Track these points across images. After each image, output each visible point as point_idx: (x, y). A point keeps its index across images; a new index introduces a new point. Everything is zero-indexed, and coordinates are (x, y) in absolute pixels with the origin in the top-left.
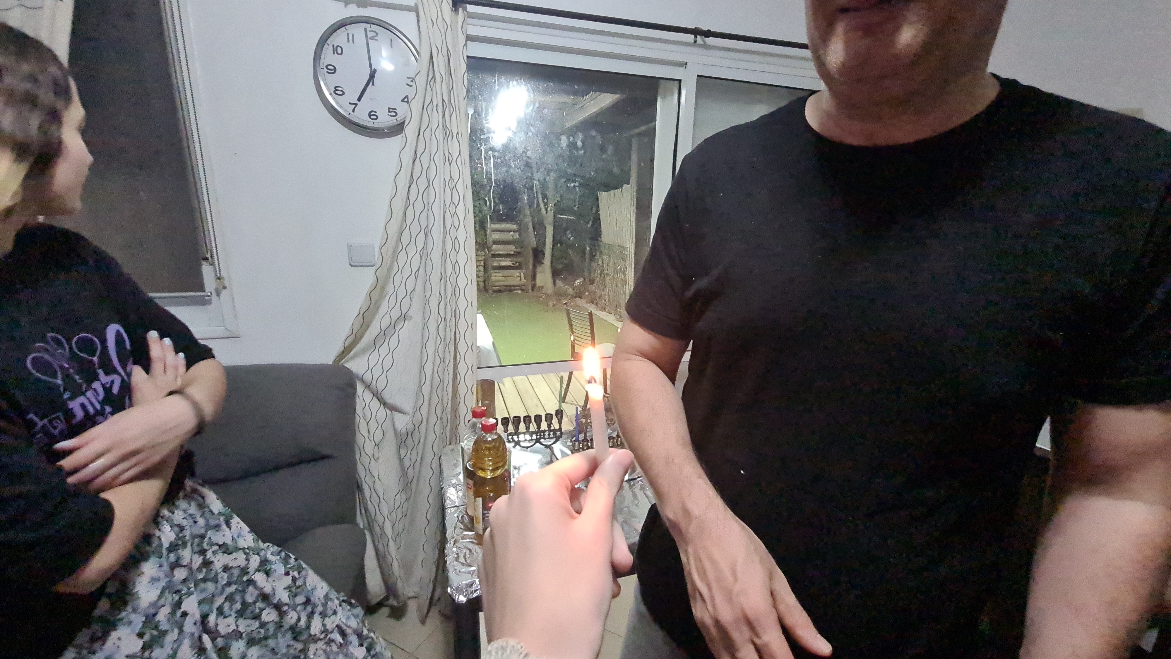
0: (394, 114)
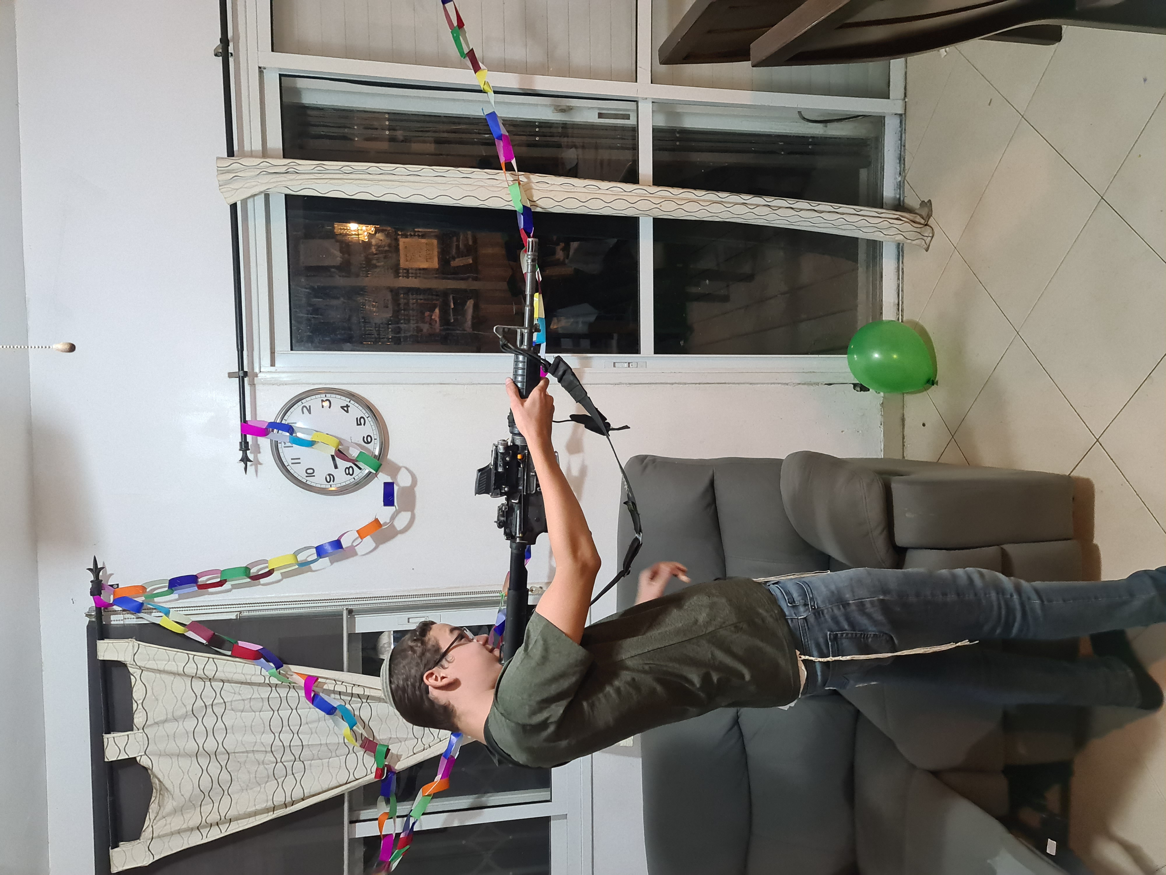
0: (362, 420)
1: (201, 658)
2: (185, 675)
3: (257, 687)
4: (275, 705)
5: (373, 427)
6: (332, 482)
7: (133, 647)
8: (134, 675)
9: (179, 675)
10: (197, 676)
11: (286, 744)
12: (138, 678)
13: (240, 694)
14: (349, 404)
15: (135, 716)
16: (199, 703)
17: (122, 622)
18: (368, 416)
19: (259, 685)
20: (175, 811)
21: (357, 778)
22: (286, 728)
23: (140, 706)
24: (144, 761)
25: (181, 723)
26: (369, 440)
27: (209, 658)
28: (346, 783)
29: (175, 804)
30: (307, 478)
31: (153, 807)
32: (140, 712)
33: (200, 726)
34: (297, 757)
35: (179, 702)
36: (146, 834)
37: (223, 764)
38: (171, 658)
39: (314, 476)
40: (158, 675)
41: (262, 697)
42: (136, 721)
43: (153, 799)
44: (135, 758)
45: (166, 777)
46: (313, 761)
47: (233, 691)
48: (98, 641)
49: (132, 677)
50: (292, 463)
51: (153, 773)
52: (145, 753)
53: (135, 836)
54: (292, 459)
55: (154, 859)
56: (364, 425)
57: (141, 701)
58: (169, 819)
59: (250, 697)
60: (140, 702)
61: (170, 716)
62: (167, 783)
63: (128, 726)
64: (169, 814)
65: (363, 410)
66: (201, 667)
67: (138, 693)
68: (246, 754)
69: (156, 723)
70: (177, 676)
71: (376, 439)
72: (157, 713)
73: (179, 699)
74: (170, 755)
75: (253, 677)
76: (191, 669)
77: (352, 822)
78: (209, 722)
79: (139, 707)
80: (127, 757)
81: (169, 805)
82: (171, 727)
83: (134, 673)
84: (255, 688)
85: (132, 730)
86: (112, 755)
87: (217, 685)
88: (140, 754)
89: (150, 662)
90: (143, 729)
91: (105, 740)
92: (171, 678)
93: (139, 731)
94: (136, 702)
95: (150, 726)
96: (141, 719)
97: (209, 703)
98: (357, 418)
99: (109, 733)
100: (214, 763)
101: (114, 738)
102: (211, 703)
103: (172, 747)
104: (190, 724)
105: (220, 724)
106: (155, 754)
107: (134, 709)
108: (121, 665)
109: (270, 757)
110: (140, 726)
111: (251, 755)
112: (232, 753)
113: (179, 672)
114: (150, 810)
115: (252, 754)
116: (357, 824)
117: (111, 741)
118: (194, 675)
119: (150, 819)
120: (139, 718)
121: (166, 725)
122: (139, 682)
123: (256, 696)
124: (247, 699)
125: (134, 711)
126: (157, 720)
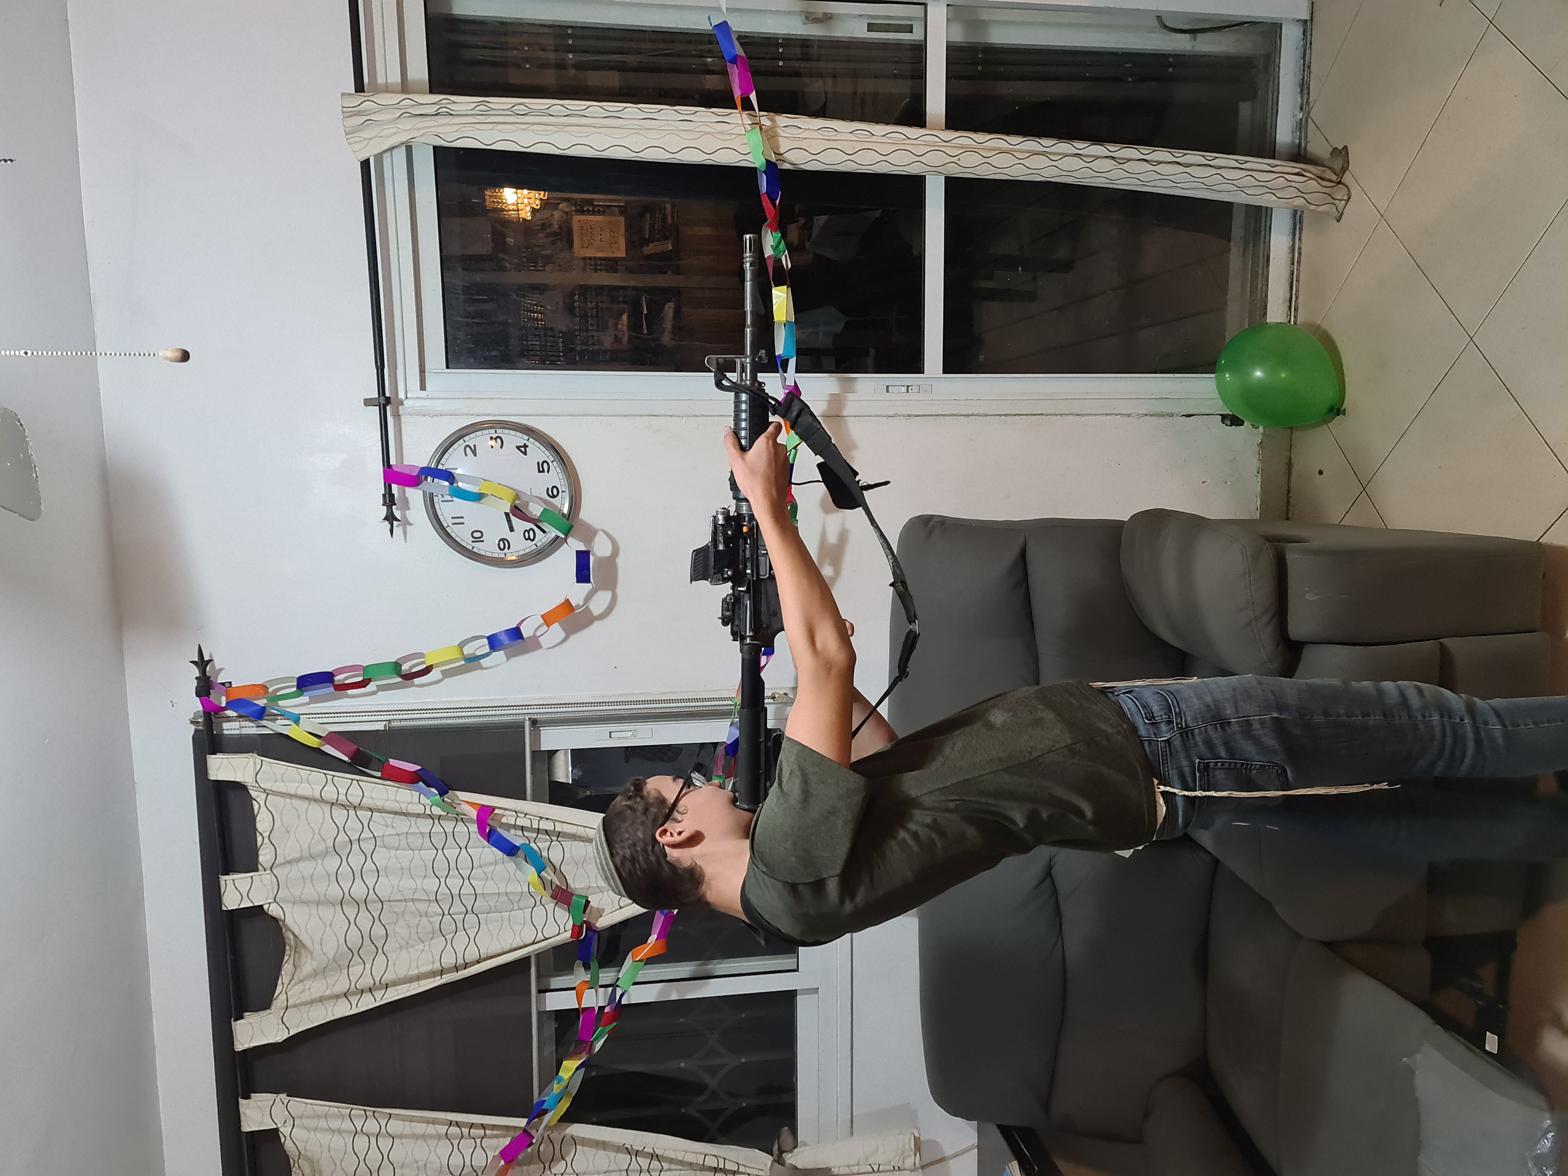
0: (545, 465)
1: (343, 780)
2: (323, 801)
3: (415, 819)
4: (439, 842)
5: (560, 475)
6: (506, 550)
7: (255, 763)
8: (258, 800)
9: (315, 800)
10: (339, 802)
11: (455, 892)
12: (262, 803)
13: (393, 827)
14: (528, 444)
15: (260, 852)
16: (342, 837)
17: (238, 732)
18: (553, 459)
19: (418, 816)
20: (315, 974)
21: (547, 937)
22: (453, 872)
23: (266, 840)
24: (274, 910)
25: (319, 862)
26: (555, 493)
27: (352, 780)
28: (533, 943)
29: (315, 964)
30: (474, 544)
31: (287, 968)
32: (266, 848)
33: (345, 867)
34: (469, 909)
35: (317, 836)
36: (279, 1002)
38: (305, 778)
39: (483, 541)
40: (288, 801)
41: (422, 831)
42: (261, 859)
43: (286, 958)
44: (262, 906)
45: (303, 931)
46: (489, 914)
47: (384, 823)
48: (208, 756)
49: (254, 802)
50: (453, 524)
51: (285, 925)
52: (275, 899)
53: (265, 1004)
54: (453, 518)
55: (289, 1033)
56: (548, 472)
57: (268, 834)
58: (307, 984)
59: (406, 831)
60: (266, 835)
61: (306, 853)
62: (304, 937)
63: (252, 865)
64: (307, 978)
65: (547, 452)
66: (343, 791)
67: (263, 823)
68: (405, 903)
69: (289, 862)
70: (313, 803)
71: (564, 492)
72: (288, 849)
73: (316, 831)
74: (307, 903)
75: (409, 806)
76: (330, 793)
77: (542, 991)
78: (356, 860)
79: (265, 842)
80: (251, 905)
81: (308, 966)
82: (306, 867)
83: (258, 797)
84: (413, 819)
85: (257, 870)
86: (231, 901)
87: (364, 815)
88: (269, 901)
89: (277, 783)
90: (271, 870)
91: (222, 883)
92: (304, 804)
93: (267, 872)
94: (261, 835)
95: (280, 865)
96: (268, 857)
97: (354, 837)
98: (538, 463)
99: (228, 874)
100: (364, 915)
101: (233, 880)
102: (358, 837)
103: (309, 892)
104: (332, 863)
105: (369, 865)
106: (286, 902)
107: (259, 843)
108: (239, 788)
109: (435, 908)
110: (267, 865)
111: (410, 904)
112: (386, 901)
113: (316, 797)
114: (283, 973)
115: (412, 904)
116: (547, 994)
117: (230, 884)
118: (335, 801)
119: (282, 983)
120: (265, 855)
121: (301, 864)
122: (263, 808)
123: (414, 830)
124: (402, 834)
125: (259, 847)
126: (288, 859)
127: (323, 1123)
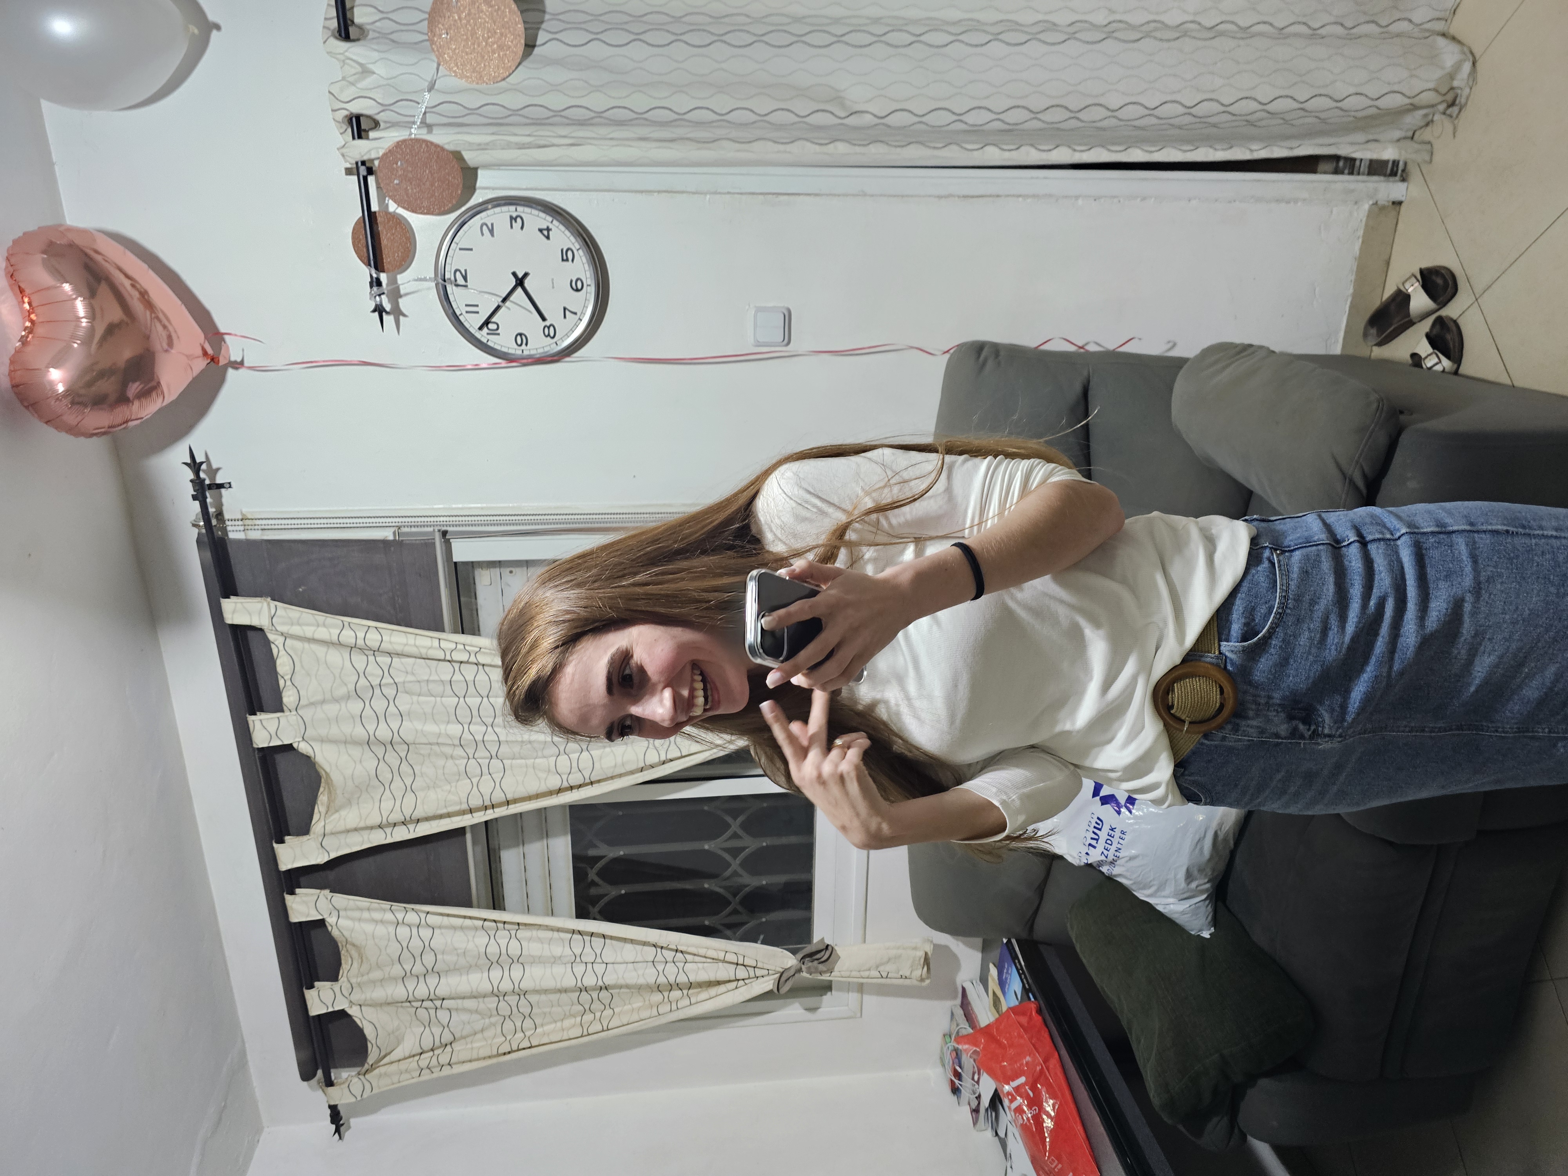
0: (570, 253)
1: (359, 626)
2: (340, 644)
3: (435, 665)
4: (460, 689)
5: (586, 266)
6: (524, 345)
7: (269, 608)
8: (276, 643)
9: (333, 644)
10: (357, 647)
11: (478, 737)
12: (281, 648)
13: (415, 675)
14: (551, 226)
15: (284, 694)
16: (363, 682)
18: (578, 247)
19: (438, 662)
22: (476, 719)
23: (289, 683)
24: (303, 748)
25: (342, 704)
26: (579, 286)
27: (369, 626)
30: (490, 337)
31: (322, 799)
32: (289, 690)
33: (368, 711)
34: (492, 752)
35: (338, 680)
36: (317, 829)
37: (403, 755)
38: (321, 623)
39: (499, 334)
40: (306, 645)
41: (443, 679)
42: (285, 700)
43: (321, 790)
44: (290, 744)
45: (334, 767)
46: (514, 760)
47: (404, 670)
48: (221, 599)
49: (273, 646)
50: (467, 312)
51: (317, 763)
52: (303, 738)
53: (304, 830)
54: (466, 305)
55: (329, 856)
56: (573, 260)
57: (289, 677)
58: (343, 813)
59: (428, 679)
60: (287, 677)
61: (328, 696)
63: (277, 706)
65: (572, 238)
66: (361, 635)
67: (283, 666)
68: (430, 746)
69: (312, 704)
70: (331, 646)
71: (590, 285)
72: (311, 691)
73: (337, 675)
74: (335, 742)
76: (347, 638)
78: (379, 705)
79: (287, 684)
80: (280, 743)
82: (332, 709)
83: (276, 640)
84: (433, 666)
85: (283, 711)
86: (261, 740)
87: (384, 660)
88: (297, 740)
89: (294, 627)
90: (296, 711)
91: (251, 723)
92: (324, 649)
93: (292, 712)
94: (283, 678)
95: (305, 706)
96: (292, 699)
97: (375, 682)
98: (562, 250)
99: (255, 714)
100: (390, 752)
101: (261, 720)
102: (378, 683)
103: (335, 732)
104: (356, 706)
105: (392, 708)
106: (315, 740)
107: (282, 686)
109: (459, 752)
110: (293, 707)
111: (435, 748)
112: (411, 744)
113: (333, 641)
114: (319, 803)
115: (437, 747)
117: (258, 724)
118: (353, 645)
119: (319, 811)
120: (289, 696)
121: (326, 707)
122: (282, 652)
123: (434, 677)
124: (424, 681)
125: (281, 689)
126: (312, 700)
127: (366, 915)
